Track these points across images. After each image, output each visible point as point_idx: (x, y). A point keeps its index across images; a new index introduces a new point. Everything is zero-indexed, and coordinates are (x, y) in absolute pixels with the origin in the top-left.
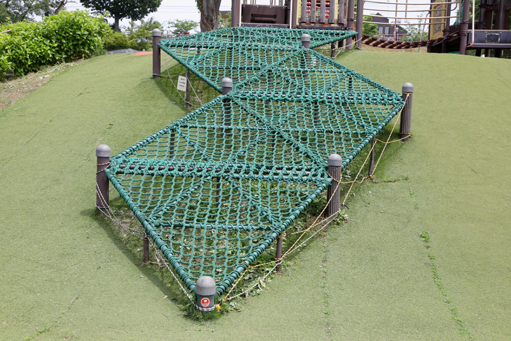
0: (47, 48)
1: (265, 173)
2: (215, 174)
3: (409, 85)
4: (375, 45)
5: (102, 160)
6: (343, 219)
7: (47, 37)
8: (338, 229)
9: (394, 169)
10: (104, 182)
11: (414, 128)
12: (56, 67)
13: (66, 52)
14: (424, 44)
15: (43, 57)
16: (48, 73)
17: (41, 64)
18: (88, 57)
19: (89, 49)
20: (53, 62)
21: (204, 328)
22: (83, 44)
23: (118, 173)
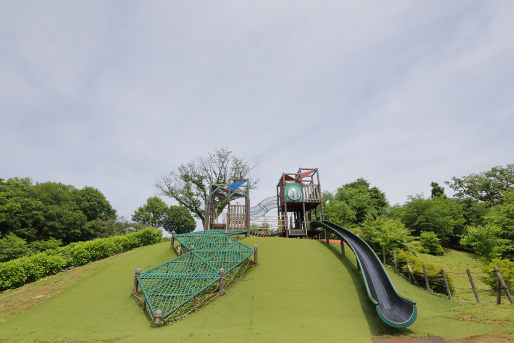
0: (137, 241)
1: (196, 277)
2: (177, 278)
3: (256, 245)
4: (262, 236)
5: (137, 274)
6: (225, 293)
7: (138, 237)
8: (222, 297)
9: (250, 276)
10: (137, 283)
11: (259, 261)
12: (139, 248)
13: (144, 243)
14: (278, 234)
15: (135, 245)
16: (135, 250)
17: (134, 247)
18: (152, 244)
19: (153, 241)
20: (138, 246)
21: (155, 330)
22: (151, 239)
23: (142, 279)
